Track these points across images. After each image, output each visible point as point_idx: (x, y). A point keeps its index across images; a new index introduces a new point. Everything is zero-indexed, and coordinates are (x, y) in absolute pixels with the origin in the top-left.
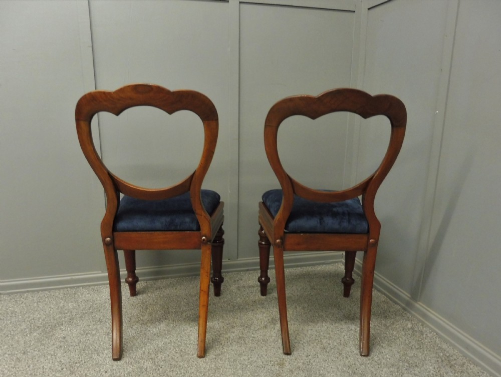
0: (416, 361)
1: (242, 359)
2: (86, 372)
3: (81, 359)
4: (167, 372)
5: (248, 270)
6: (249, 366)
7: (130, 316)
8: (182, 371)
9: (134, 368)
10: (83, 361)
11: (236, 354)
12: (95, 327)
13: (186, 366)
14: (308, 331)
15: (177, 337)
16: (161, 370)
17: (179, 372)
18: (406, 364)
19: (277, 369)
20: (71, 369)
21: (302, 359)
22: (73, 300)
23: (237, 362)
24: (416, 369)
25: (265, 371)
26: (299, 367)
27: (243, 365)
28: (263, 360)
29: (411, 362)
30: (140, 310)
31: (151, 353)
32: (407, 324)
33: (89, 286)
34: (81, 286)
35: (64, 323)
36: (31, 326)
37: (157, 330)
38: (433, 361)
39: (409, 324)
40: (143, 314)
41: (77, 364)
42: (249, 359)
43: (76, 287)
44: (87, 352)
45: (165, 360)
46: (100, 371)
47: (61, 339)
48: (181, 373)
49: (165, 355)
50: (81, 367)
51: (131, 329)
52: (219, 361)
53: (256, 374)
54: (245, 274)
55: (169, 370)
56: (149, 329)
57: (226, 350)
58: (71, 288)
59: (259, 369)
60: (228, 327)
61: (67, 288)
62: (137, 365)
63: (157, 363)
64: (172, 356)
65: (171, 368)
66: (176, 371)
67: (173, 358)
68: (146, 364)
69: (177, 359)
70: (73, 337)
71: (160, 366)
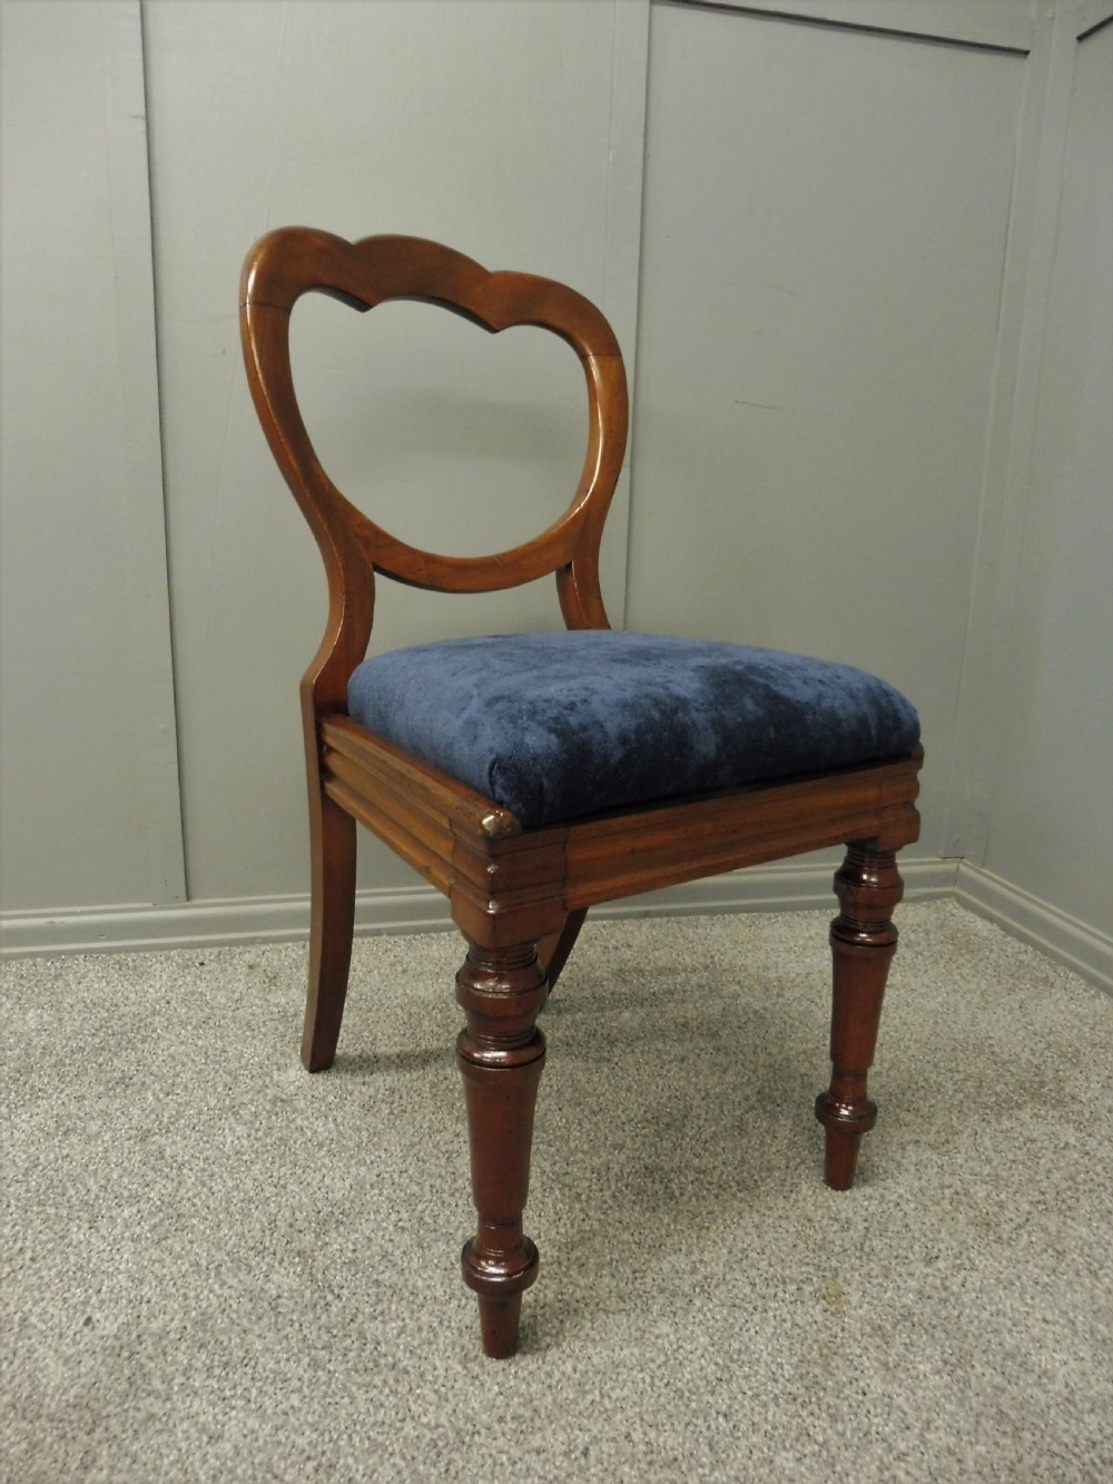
1: (666, 1266)
2: (27, 1307)
3: (19, 1245)
4: (360, 1318)
5: (646, 915)
6: (698, 1303)
7: (233, 1066)
8: (425, 1317)
9: (226, 1292)
10: (29, 1254)
11: (638, 1244)
12: (101, 1105)
13: (439, 1292)
15: (404, 1157)
16: (334, 1309)
17: (411, 1324)
19: (819, 1319)
21: (911, 1275)
22: (43, 999)
23: (648, 1280)
25: (770, 1330)
26: (907, 1316)
27: (674, 1295)
28: (753, 1273)
30: (274, 1047)
31: (300, 1225)
33: (110, 951)
34: (80, 952)
37: (331, 1126)
40: (282, 1061)
42: (694, 1271)
43: (64, 952)
44: (52, 1211)
45: (353, 1262)
46: (85, 1303)
48: (420, 1329)
49: (353, 1237)
51: (232, 1119)
53: (736, 1346)
54: (639, 928)
55: (368, 1310)
56: (299, 1122)
57: (596, 1225)
58: (47, 956)
59: (741, 1317)
60: (595, 1124)
61: (33, 955)
62: (240, 1281)
63: (320, 1276)
64: (381, 1246)
65: (379, 1301)
66: (398, 1317)
67: (387, 1252)
68: (275, 1277)
69: (402, 1258)
70: (13, 1145)
71: (333, 1291)
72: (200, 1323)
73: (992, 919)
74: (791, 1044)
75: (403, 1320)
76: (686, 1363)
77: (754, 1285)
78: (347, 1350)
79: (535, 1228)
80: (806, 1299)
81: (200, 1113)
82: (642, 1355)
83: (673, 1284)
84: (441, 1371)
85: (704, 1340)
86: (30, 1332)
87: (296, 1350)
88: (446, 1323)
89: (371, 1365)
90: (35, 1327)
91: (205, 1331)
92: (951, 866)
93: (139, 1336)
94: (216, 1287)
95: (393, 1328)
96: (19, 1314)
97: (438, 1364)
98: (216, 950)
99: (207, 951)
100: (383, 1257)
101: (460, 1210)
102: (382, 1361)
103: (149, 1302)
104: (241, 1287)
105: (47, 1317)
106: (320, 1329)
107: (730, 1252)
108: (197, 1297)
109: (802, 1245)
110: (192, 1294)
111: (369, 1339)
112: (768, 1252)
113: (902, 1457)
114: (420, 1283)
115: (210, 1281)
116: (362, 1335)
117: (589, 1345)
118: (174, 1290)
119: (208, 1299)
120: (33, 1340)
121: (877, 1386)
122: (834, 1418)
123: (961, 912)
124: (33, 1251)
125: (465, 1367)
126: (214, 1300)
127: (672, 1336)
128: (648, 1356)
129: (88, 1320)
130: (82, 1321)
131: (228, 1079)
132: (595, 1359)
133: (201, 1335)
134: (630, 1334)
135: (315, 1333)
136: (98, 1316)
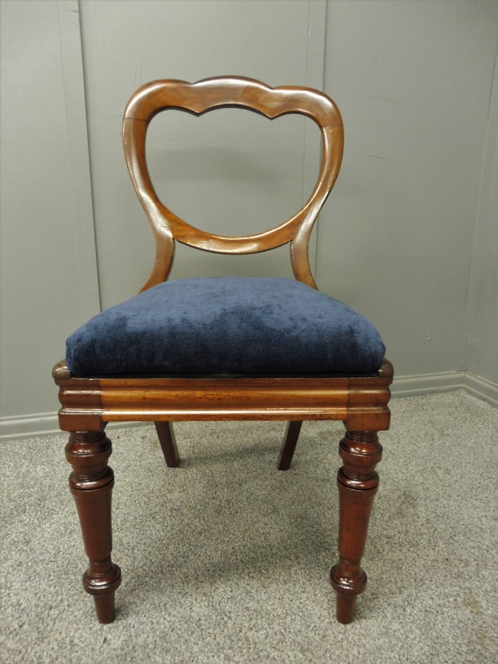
1: (387, 590)
2: (72, 634)
3: (60, 598)
4: (244, 630)
6: (408, 610)
7: (146, 492)
8: (276, 628)
9: (173, 619)
10: (66, 603)
13: (280, 612)
15: (243, 538)
16: (229, 625)
17: (271, 632)
19: (471, 617)
20: (40, 625)
22: (44, 460)
25: (448, 624)
27: (395, 607)
28: (430, 592)
35: (28, 507)
37: (203, 522)
40: (170, 488)
41: (52, 612)
43: (49, 434)
44: (73, 577)
47: (21, 545)
48: (275, 634)
50: (61, 620)
51: (153, 521)
53: (435, 634)
55: (247, 625)
56: (186, 520)
58: (41, 436)
59: (432, 617)
61: (34, 437)
62: (178, 612)
63: (218, 607)
64: (244, 588)
65: (251, 619)
66: (263, 627)
67: (248, 591)
68: (195, 609)
69: (256, 594)
70: (45, 541)
71: (226, 615)
72: (163, 638)
73: (484, 399)
74: (412, 468)
75: (266, 629)
76: (413, 646)
77: (432, 599)
78: (242, 648)
79: (318, 573)
80: (460, 606)
81: (135, 518)
82: (390, 642)
83: (393, 600)
84: (292, 658)
85: (418, 631)
86: (76, 648)
87: (215, 650)
88: (288, 630)
89: (256, 657)
90: (78, 645)
91: (167, 642)
92: (461, 375)
93: (133, 648)
94: (167, 616)
95: (262, 634)
96: (68, 638)
97: (290, 654)
98: (124, 430)
99: (120, 430)
100: (247, 593)
101: (278, 565)
102: (261, 654)
103: (133, 627)
104: (180, 616)
105: (83, 639)
106: (225, 637)
107: (415, 581)
108: (158, 623)
109: (449, 575)
110: (155, 621)
111: (251, 642)
112: (434, 580)
114: (269, 608)
115: (163, 613)
116: (247, 639)
117: (362, 638)
118: (145, 619)
119: (164, 624)
120: (79, 654)
123: (468, 396)
124: (68, 601)
125: (304, 655)
126: (168, 625)
127: (401, 631)
128: (393, 642)
129: (105, 640)
130: (102, 641)
131: (146, 499)
132: (367, 646)
133: (165, 644)
134: (380, 630)
135: (223, 640)
136: (109, 637)
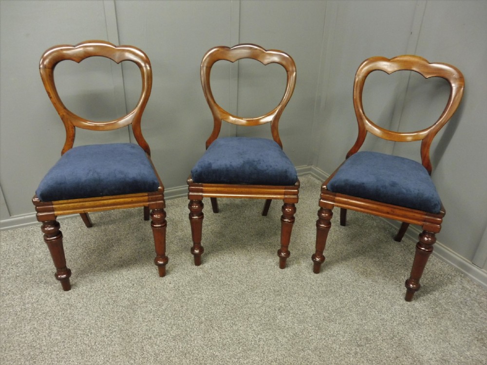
0: (388, 251)
4: (217, 278)
9: (190, 277)
10: (147, 276)
11: (263, 258)
13: (230, 271)
14: (307, 234)
16: (212, 277)
18: (383, 254)
19: (297, 266)
24: (390, 257)
29: (385, 252)
32: (373, 223)
35: (114, 244)
36: (86, 250)
38: (399, 251)
39: (374, 223)
41: (143, 280)
50: (148, 282)
52: (252, 264)
55: (218, 276)
57: (254, 256)
66: (224, 276)
68: (198, 273)
71: (210, 274)
78: (217, 283)
87: (208, 284)
88: (233, 276)
91: (190, 284)
92: (309, 167)
96: (153, 287)
102: (225, 284)
108: (185, 279)
113: (313, 285)
116: (219, 280)
119: (188, 279)
121: (308, 276)
122: (302, 281)
123: (312, 178)
135: (210, 281)
